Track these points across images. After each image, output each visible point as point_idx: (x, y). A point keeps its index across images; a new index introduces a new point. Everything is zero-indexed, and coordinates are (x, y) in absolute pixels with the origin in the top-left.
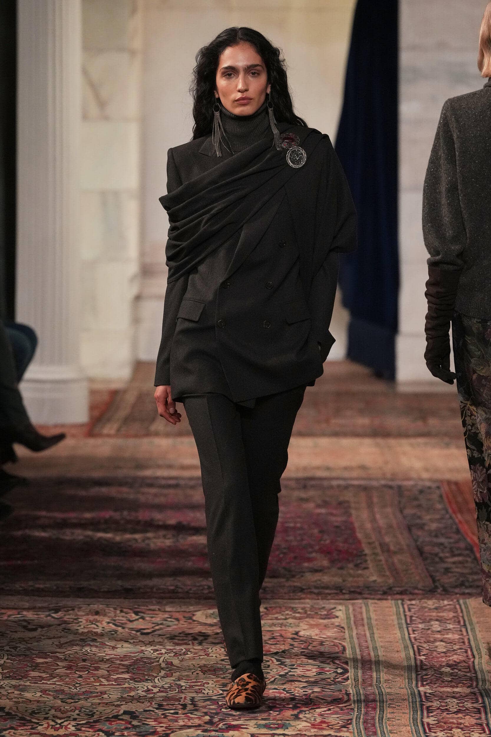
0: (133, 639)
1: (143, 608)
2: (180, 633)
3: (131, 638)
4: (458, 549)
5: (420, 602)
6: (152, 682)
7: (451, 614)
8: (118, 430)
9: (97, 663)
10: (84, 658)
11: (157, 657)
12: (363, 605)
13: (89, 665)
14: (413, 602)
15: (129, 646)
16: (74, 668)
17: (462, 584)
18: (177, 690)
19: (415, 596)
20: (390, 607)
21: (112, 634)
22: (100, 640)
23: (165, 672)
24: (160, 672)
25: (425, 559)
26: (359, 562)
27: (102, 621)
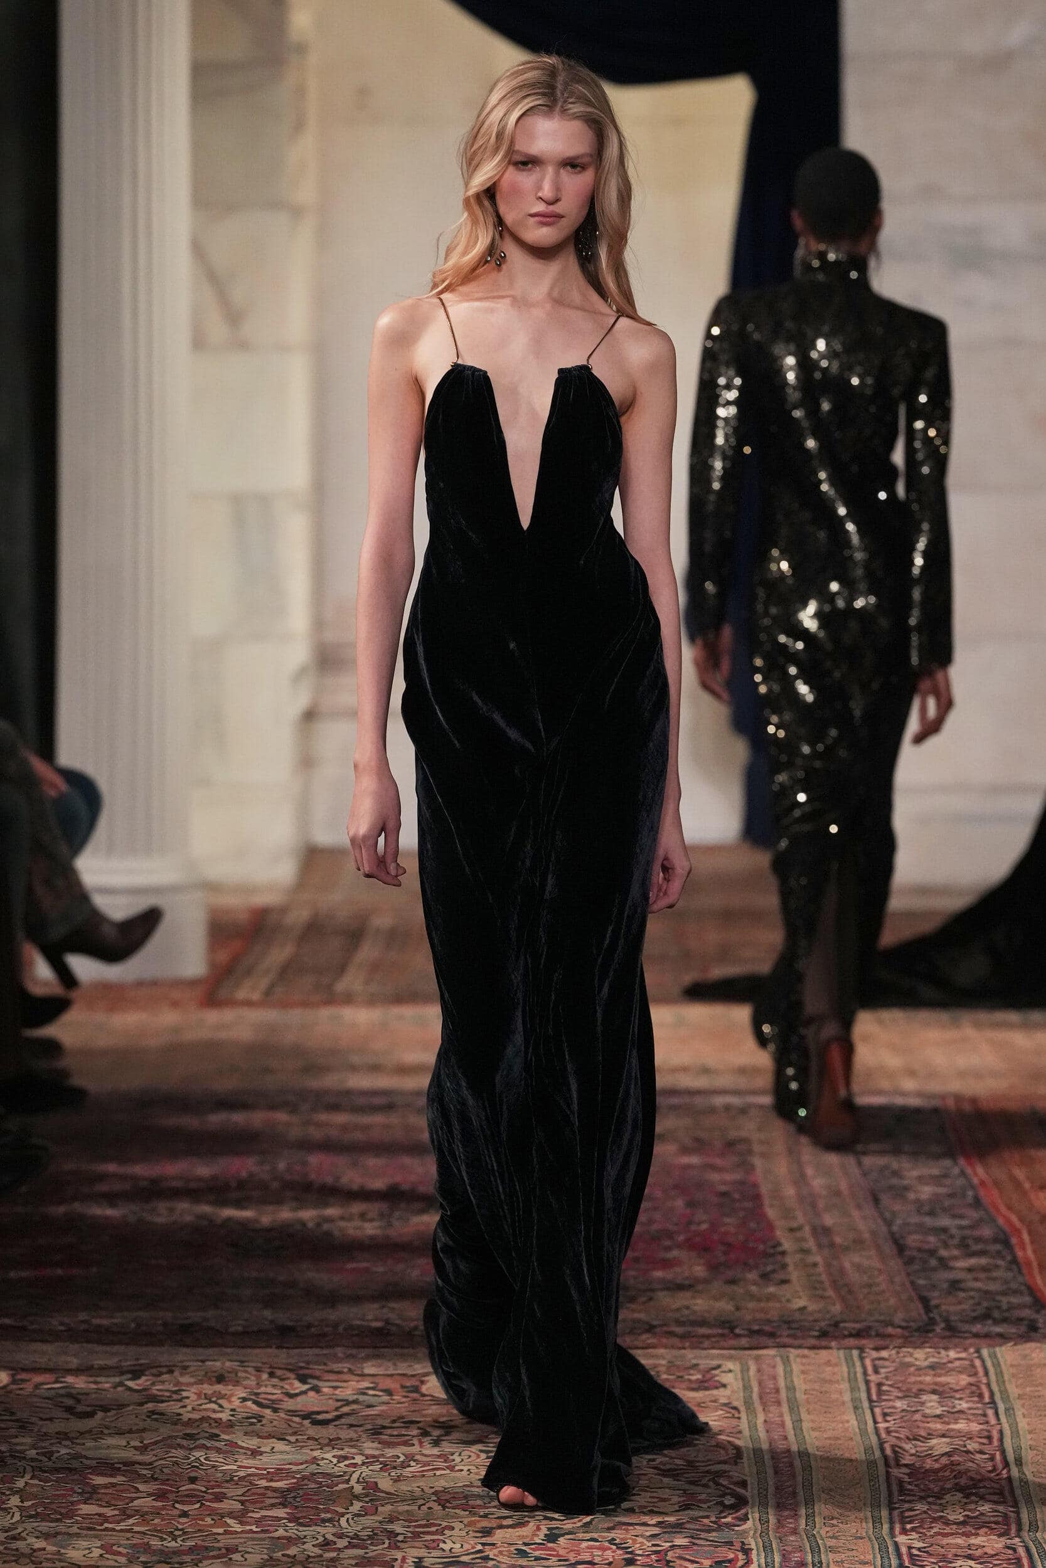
0: (295, 1433)
1: (317, 1369)
2: (394, 1421)
3: (290, 1432)
4: (978, 1240)
5: (898, 1353)
6: (334, 1526)
7: (964, 1379)
8: (268, 993)
9: (219, 1486)
10: (193, 1474)
11: (345, 1473)
12: (778, 1359)
13: (204, 1489)
14: (884, 1354)
15: (288, 1448)
16: (171, 1496)
17: (986, 1316)
18: (387, 1542)
19: (887, 1342)
20: (836, 1365)
21: (252, 1424)
22: (226, 1437)
23: (361, 1504)
24: (352, 1504)
25: (910, 1261)
26: (769, 1268)
27: (232, 1395)
